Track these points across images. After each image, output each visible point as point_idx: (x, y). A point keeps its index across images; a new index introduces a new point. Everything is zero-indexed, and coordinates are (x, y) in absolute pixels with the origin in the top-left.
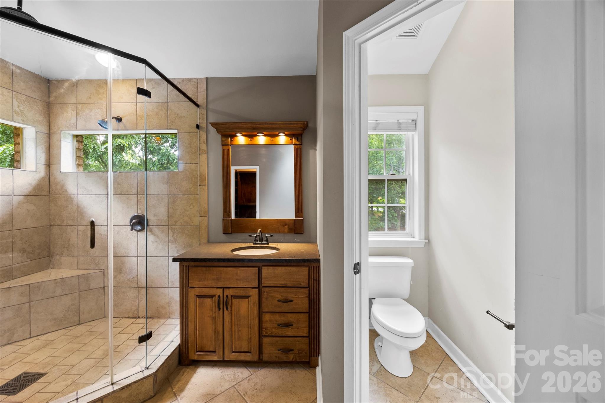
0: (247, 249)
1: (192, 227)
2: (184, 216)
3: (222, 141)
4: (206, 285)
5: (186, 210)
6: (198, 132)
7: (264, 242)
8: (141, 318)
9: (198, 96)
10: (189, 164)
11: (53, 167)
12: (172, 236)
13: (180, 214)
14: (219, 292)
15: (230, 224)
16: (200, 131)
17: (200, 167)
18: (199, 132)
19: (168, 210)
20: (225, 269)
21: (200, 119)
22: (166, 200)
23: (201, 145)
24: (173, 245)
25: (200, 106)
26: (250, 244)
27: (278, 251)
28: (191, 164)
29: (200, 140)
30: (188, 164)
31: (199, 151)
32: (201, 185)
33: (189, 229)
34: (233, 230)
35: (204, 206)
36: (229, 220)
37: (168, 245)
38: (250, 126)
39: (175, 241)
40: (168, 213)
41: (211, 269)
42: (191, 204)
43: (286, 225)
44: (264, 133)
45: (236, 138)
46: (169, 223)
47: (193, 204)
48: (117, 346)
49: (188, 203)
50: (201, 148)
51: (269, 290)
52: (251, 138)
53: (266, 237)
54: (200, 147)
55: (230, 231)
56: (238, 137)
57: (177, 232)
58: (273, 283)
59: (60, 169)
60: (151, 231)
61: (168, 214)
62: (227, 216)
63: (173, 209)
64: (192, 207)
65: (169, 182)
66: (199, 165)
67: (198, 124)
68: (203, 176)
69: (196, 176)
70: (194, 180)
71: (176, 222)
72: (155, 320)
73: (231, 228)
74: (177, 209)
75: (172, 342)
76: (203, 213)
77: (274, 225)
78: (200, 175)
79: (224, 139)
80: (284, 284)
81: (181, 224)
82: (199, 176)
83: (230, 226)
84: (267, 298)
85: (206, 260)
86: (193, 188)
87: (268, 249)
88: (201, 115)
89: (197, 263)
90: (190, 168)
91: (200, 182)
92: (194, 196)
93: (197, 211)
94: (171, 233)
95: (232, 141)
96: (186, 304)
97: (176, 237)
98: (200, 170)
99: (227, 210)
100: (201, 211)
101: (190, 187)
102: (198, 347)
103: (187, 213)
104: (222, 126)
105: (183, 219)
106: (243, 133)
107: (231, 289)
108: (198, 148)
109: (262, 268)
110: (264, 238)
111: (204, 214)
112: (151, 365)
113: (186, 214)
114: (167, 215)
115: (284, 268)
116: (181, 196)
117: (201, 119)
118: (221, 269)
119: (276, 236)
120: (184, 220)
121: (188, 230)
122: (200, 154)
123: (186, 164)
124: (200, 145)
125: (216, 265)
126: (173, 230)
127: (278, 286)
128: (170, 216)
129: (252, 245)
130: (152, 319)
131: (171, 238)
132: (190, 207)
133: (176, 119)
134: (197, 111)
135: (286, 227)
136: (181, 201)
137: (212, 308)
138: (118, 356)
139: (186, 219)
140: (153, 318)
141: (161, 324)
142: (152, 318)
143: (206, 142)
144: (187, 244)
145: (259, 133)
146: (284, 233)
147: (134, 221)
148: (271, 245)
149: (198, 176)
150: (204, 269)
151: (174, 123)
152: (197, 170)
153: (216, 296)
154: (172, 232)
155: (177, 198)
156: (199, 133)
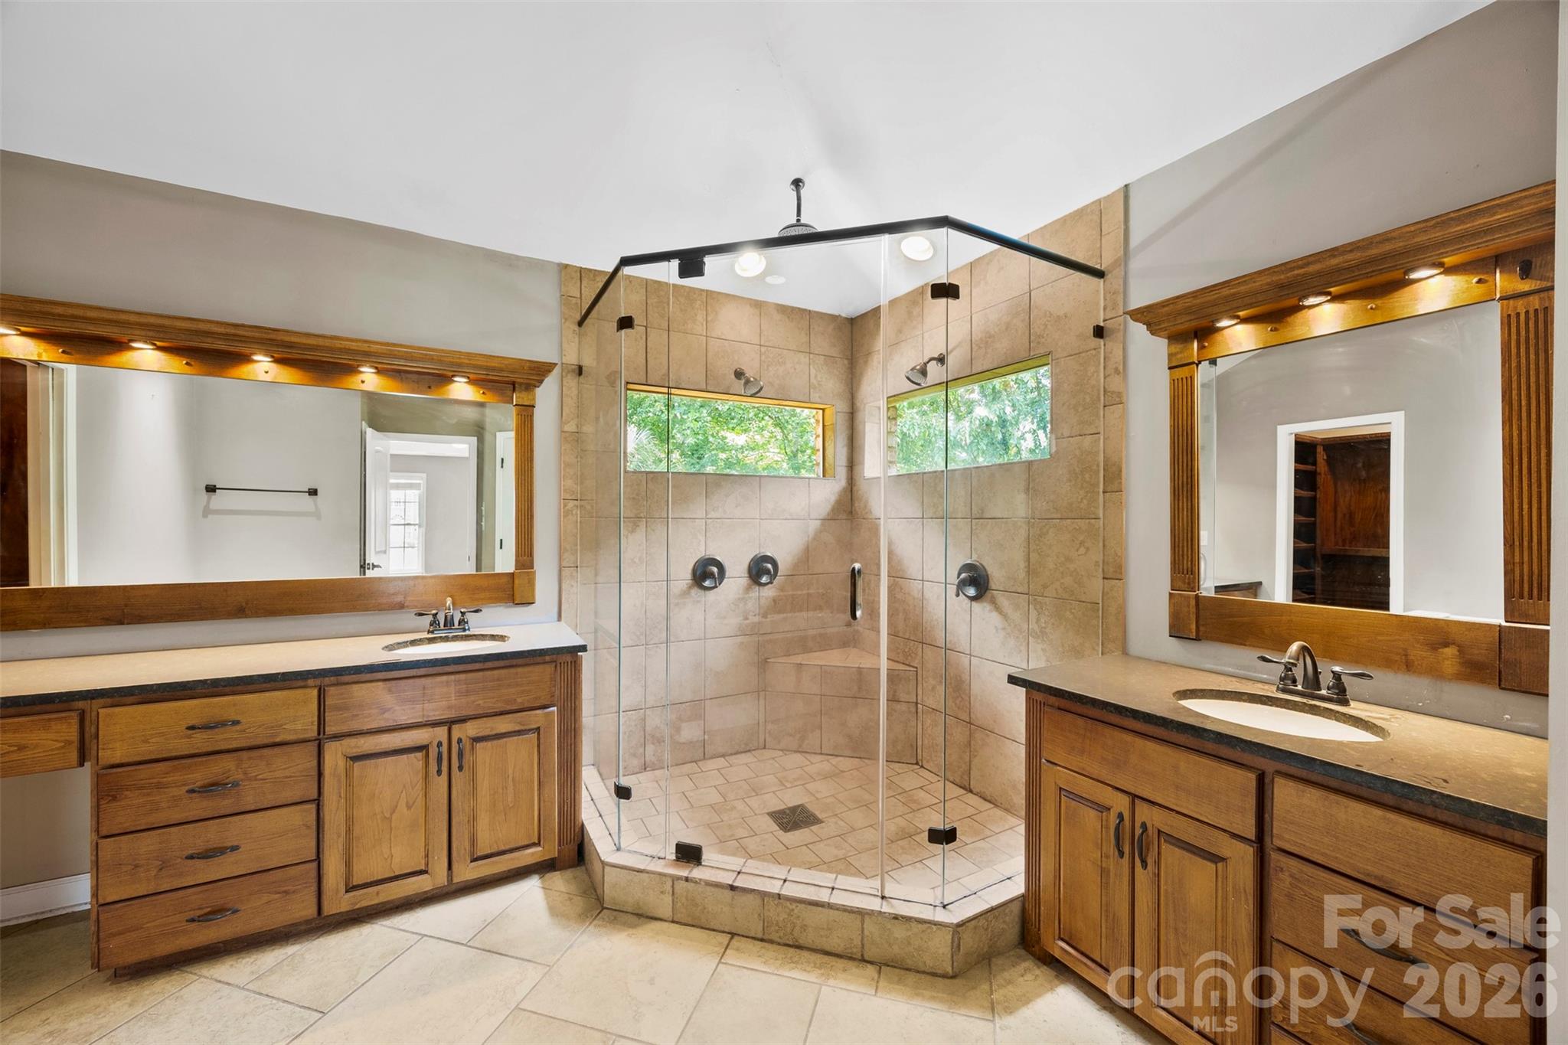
0: (1245, 701)
1: (1084, 604)
2: (1062, 573)
3: (1170, 356)
4: (1083, 769)
5: (1068, 559)
6: (1100, 348)
7: (1324, 692)
8: (975, 794)
9: (1101, 247)
10: (1076, 436)
11: (856, 469)
12: (1035, 620)
13: (1055, 566)
14: (1121, 803)
15: (1193, 610)
16: (1107, 342)
17: (1104, 442)
18: (1105, 345)
19: (1029, 555)
20: (1140, 742)
21: (1105, 309)
22: (1023, 532)
23: (1107, 379)
24: (1038, 643)
25: (1106, 273)
26: (1266, 687)
27: (1380, 740)
28: (1081, 435)
29: (1105, 368)
30: (1073, 439)
31: (1102, 398)
32: (1107, 492)
33: (1074, 609)
34: (1202, 629)
35: (1115, 551)
36: (1188, 597)
37: (1027, 641)
38: (1268, 284)
39: (1042, 634)
40: (1029, 562)
41: (1100, 727)
42: (1082, 543)
43: (1446, 645)
44: (1332, 290)
45: (1218, 337)
46: (1029, 588)
47: (1086, 544)
48: (919, 831)
49: (1073, 541)
50: (1109, 390)
51: (1302, 871)
52: (1272, 322)
53: (1337, 676)
54: (1106, 387)
55: (1194, 631)
56: (1226, 332)
57: (1047, 613)
58: (1323, 851)
59: (864, 473)
60: (993, 602)
61: (1029, 565)
62: (1184, 583)
63: (1039, 554)
64: (1082, 550)
65: (1031, 486)
66: (1102, 437)
67: (1102, 324)
68: (1115, 465)
69: (1095, 467)
70: (1088, 479)
71: (1045, 587)
72: (998, 812)
73: (1197, 622)
74: (1048, 556)
75: (1008, 879)
76: (1111, 570)
77: (1379, 638)
78: (1105, 465)
79: (1176, 348)
80: (1376, 877)
81: (1057, 592)
82: (1102, 464)
83: (1193, 617)
84: (1289, 896)
85: (1084, 701)
86: (1085, 501)
87: (1336, 720)
88: (1108, 295)
89: (1063, 703)
90: (1079, 448)
91: (1104, 483)
92: (1089, 523)
93: (1097, 562)
94: (1033, 614)
95: (1201, 348)
96: (1038, 800)
97: (1043, 625)
98: (1104, 450)
99: (1185, 567)
100: (1108, 564)
101: (1080, 497)
102: (1062, 926)
103: (1072, 567)
104: (1166, 309)
105: (1062, 581)
106: (1241, 314)
107: (1155, 809)
108: (1099, 390)
109: (1273, 779)
110: (1326, 680)
111: (1116, 572)
112: (952, 903)
113: (1068, 568)
114: (1026, 567)
115: (1378, 812)
116: (1058, 521)
117: (1108, 309)
118: (1128, 738)
119: (1386, 680)
120: (1062, 583)
121: (1073, 611)
122: (1105, 406)
123: (1070, 439)
124: (1104, 382)
125: (1115, 723)
126: (1038, 607)
127: (1349, 872)
128: (1031, 571)
129: (1271, 691)
130: (992, 806)
131: (1033, 626)
132: (1077, 550)
133: (1049, 327)
134: (1097, 291)
135: (1450, 651)
136: (1056, 535)
137: (1100, 841)
138: (915, 849)
139: (1068, 581)
140: (996, 806)
141: (1007, 827)
142: (993, 804)
143: (1121, 371)
144: (1069, 646)
145: (1306, 297)
146: (1435, 673)
147: (963, 575)
148: (1355, 709)
149: (1098, 466)
150: (1080, 721)
151: (1043, 337)
152: (1098, 452)
153: (1112, 810)
154: (1035, 611)
155: (1047, 527)
156: (1103, 347)
